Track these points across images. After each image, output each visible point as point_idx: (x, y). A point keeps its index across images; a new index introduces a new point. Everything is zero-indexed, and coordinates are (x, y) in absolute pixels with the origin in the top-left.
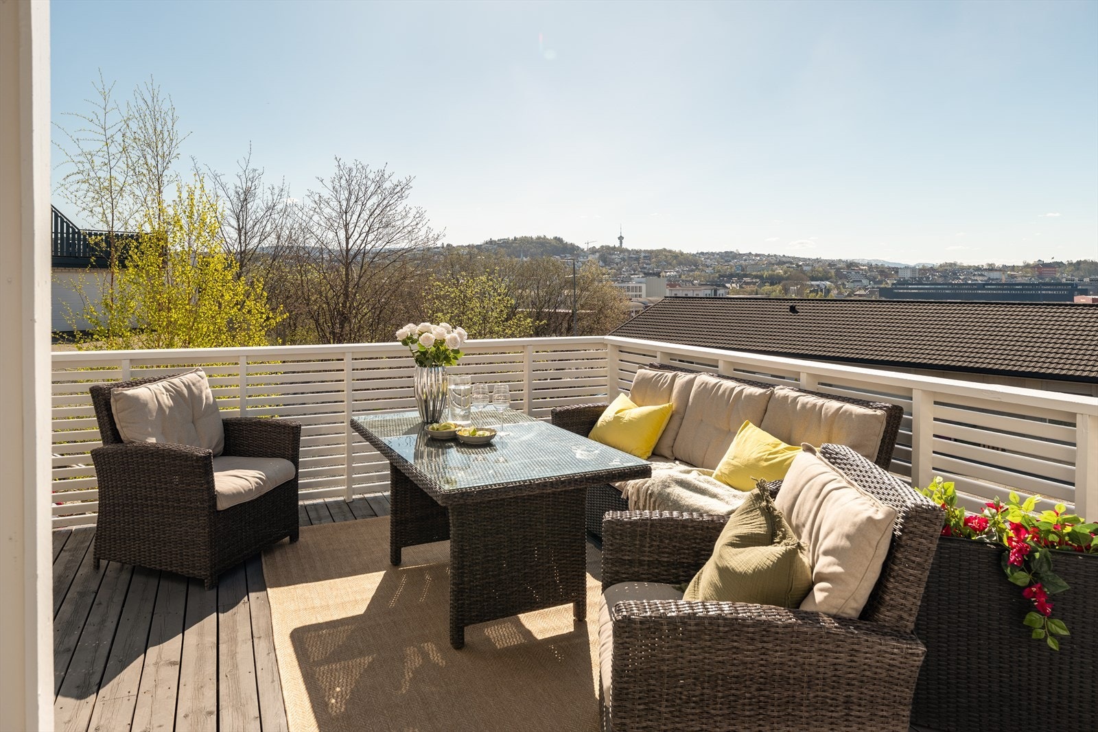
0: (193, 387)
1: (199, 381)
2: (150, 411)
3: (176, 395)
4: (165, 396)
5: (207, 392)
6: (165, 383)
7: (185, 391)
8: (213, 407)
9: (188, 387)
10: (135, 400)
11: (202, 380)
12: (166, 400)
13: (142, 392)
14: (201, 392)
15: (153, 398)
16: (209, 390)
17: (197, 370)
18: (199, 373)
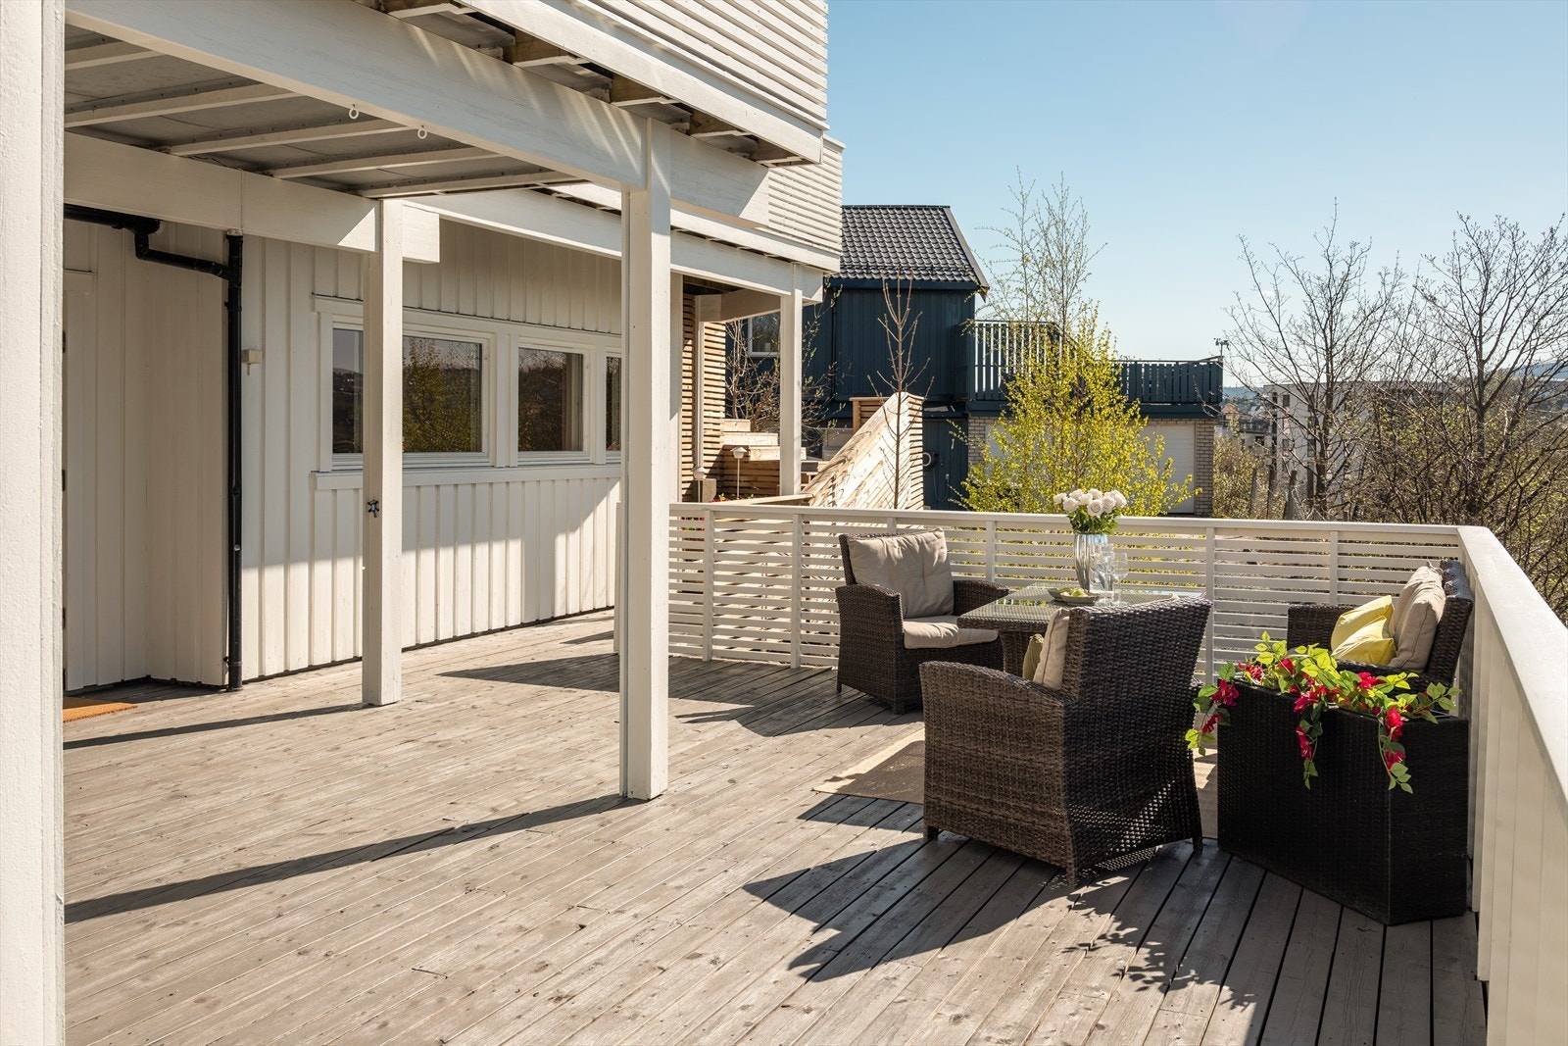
0: (926, 545)
1: (934, 540)
2: (879, 560)
3: (908, 549)
4: (896, 550)
5: (942, 550)
6: (901, 539)
7: (917, 547)
8: (945, 567)
9: (921, 544)
10: (866, 548)
11: (938, 540)
12: (897, 553)
13: (875, 543)
14: (934, 550)
15: (883, 549)
16: (945, 550)
17: (937, 530)
18: (937, 533)
